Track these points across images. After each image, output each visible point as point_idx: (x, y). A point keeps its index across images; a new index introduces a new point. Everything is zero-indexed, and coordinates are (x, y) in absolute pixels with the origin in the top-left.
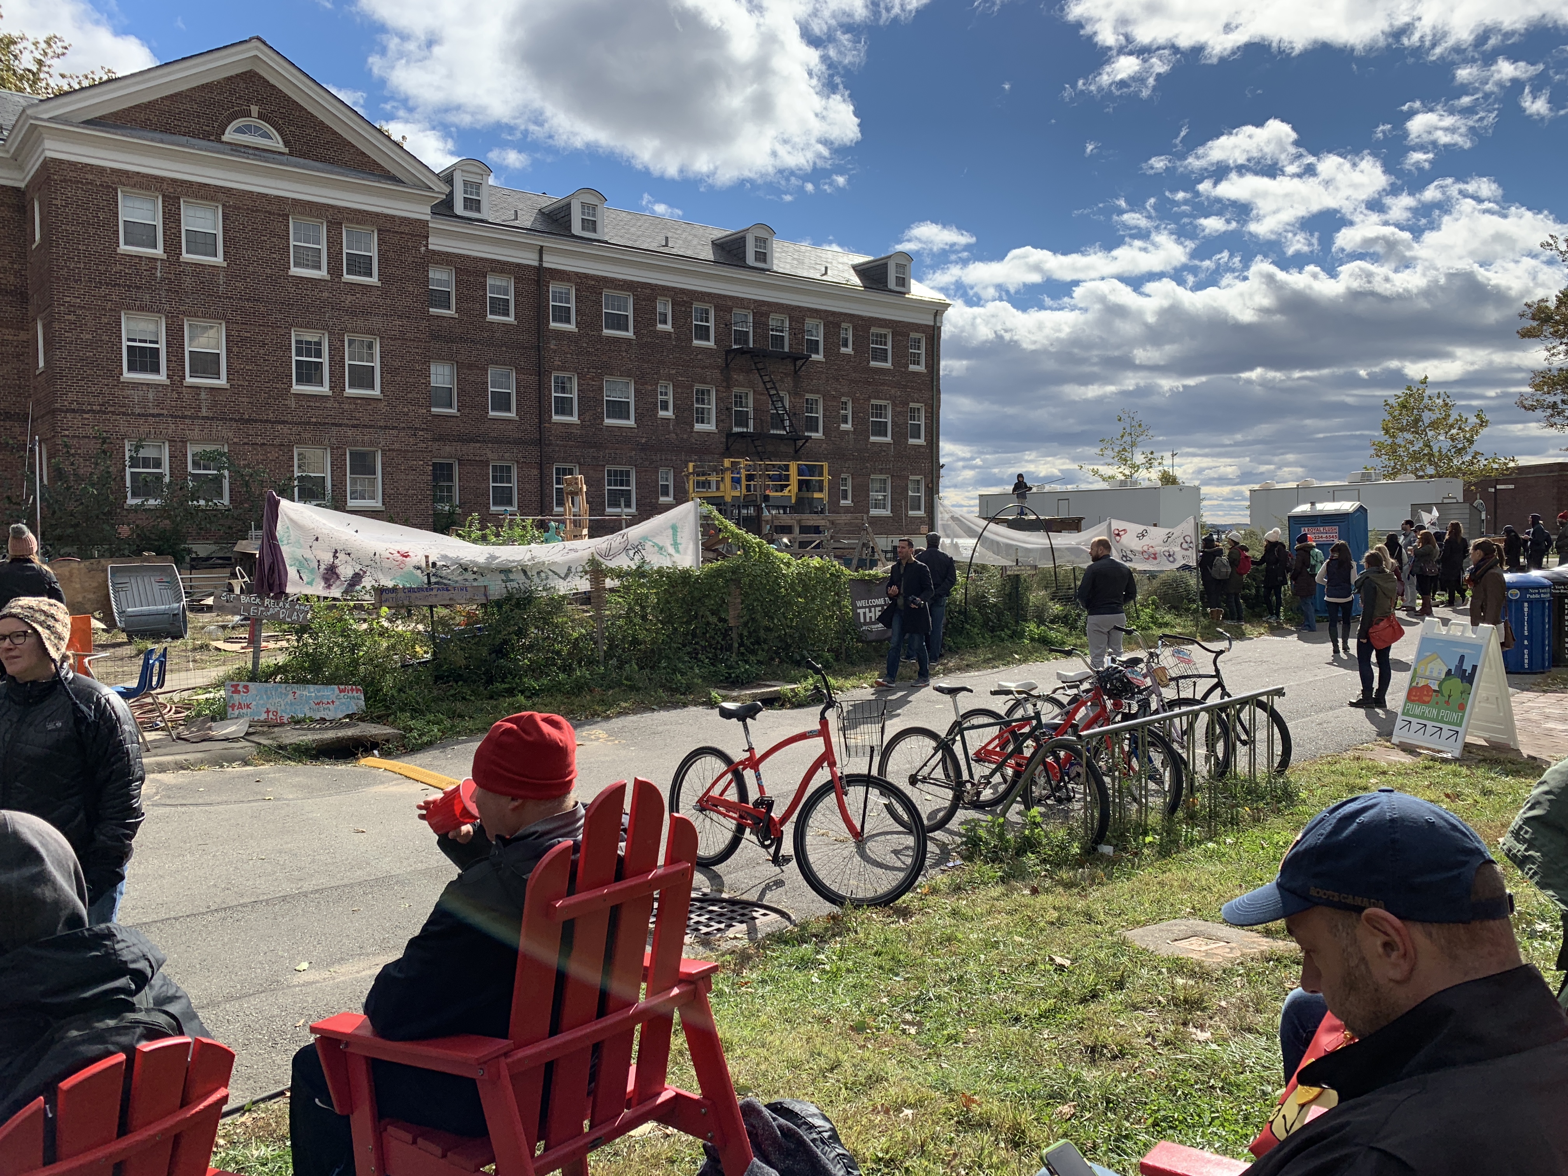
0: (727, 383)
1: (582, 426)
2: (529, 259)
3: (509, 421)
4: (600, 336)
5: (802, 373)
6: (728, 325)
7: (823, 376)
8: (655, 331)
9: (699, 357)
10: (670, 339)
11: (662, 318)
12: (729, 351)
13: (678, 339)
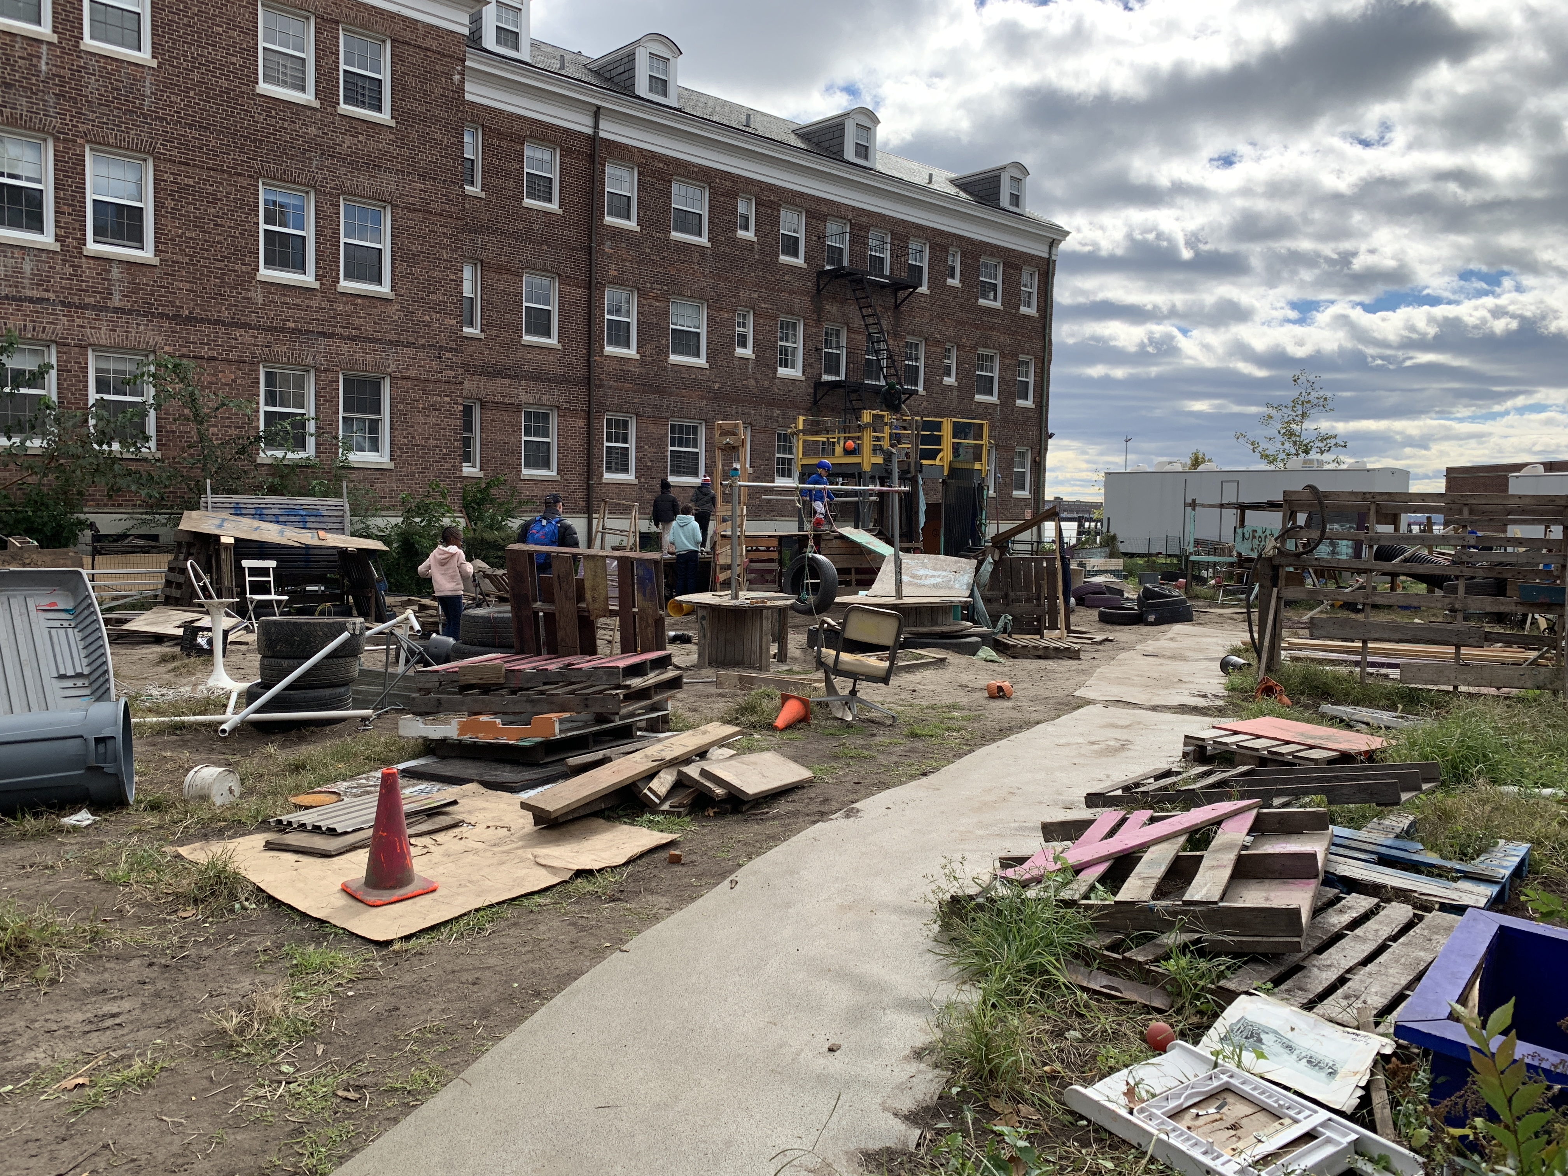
0: (817, 316)
1: (642, 362)
2: (581, 123)
3: (549, 349)
4: (668, 239)
5: (903, 308)
6: (821, 237)
7: (927, 314)
8: (736, 240)
9: (786, 278)
10: (752, 251)
11: (743, 222)
12: (821, 274)
13: (761, 251)
